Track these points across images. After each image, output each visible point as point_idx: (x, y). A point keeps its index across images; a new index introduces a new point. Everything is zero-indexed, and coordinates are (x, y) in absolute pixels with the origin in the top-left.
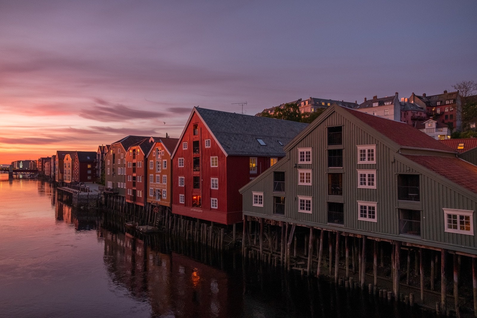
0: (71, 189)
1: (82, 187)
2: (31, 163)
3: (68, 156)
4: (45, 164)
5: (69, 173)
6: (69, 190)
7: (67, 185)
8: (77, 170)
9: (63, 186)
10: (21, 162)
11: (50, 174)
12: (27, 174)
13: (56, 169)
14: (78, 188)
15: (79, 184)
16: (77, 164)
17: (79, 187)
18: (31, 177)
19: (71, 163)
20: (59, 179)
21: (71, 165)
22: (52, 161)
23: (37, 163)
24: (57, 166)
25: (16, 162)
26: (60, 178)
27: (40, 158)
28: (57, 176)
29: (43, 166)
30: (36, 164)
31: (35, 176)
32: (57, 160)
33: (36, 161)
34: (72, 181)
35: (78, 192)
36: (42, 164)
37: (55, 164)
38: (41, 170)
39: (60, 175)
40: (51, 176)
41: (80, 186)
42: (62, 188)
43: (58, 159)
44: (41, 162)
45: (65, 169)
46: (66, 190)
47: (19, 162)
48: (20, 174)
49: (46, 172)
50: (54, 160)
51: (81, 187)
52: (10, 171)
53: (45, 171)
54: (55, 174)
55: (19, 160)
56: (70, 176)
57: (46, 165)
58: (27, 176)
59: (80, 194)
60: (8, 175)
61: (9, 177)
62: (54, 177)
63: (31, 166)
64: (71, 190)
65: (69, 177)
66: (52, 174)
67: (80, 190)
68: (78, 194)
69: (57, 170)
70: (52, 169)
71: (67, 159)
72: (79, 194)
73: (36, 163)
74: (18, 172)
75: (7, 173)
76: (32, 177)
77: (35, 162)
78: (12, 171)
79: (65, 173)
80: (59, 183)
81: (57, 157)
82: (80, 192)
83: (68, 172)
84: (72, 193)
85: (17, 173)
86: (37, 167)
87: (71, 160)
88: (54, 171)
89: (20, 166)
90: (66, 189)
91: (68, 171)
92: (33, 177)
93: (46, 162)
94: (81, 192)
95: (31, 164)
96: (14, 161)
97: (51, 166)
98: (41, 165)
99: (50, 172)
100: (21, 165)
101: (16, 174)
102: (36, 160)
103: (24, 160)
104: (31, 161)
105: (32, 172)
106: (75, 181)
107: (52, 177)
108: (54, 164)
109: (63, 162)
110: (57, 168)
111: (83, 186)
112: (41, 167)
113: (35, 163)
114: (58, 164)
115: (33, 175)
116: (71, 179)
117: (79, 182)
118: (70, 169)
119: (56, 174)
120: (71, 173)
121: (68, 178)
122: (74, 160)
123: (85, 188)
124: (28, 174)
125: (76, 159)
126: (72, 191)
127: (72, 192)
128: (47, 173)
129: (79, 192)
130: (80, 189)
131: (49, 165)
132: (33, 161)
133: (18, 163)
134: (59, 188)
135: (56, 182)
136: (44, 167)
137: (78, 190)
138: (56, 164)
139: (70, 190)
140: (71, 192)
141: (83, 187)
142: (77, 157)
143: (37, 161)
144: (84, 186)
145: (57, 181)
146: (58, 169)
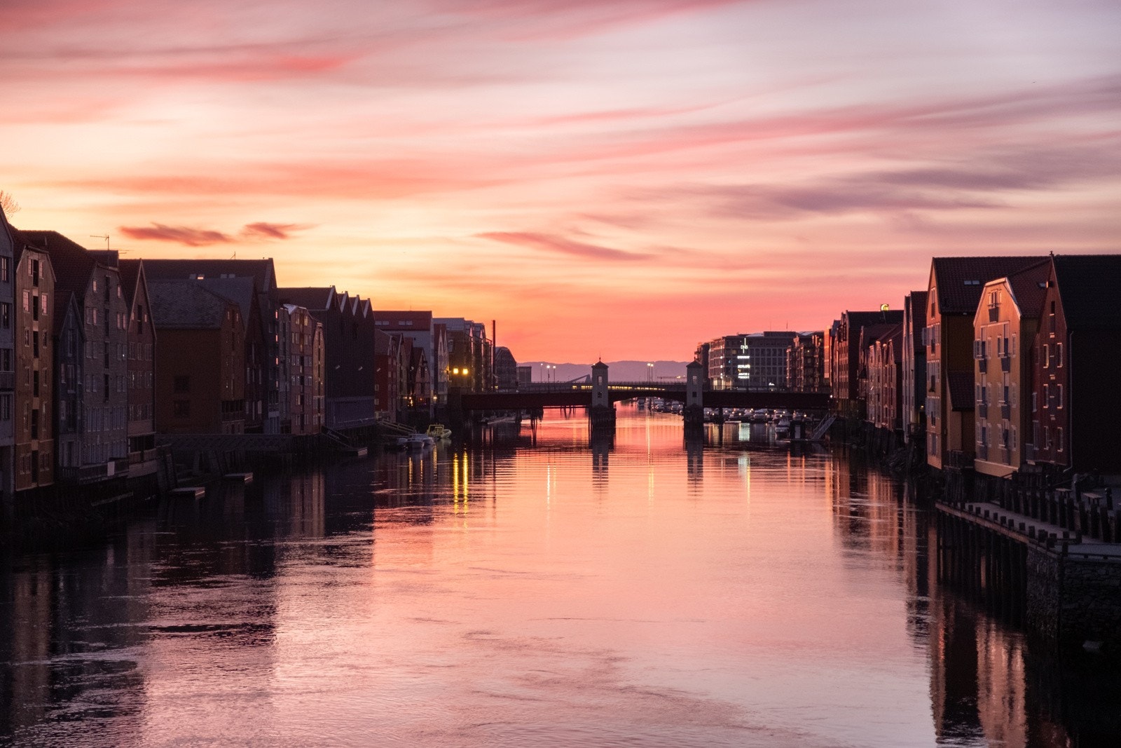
0: (1018, 520)
1: (1088, 508)
2: (794, 351)
3: (999, 292)
4: (867, 355)
5: (1006, 412)
6: (1003, 519)
7: (992, 488)
8: (1053, 383)
9: (971, 496)
10: (745, 347)
11: (898, 421)
12: (775, 417)
13: (929, 382)
14: (1062, 514)
15: (1068, 486)
16: (1053, 345)
17: (1071, 502)
18: (793, 436)
19: (1015, 335)
20: (949, 449)
21: (1016, 356)
22: (908, 328)
23: (826, 347)
24: (934, 359)
25: (716, 343)
26: (954, 444)
27: (839, 318)
28: (933, 429)
29: (857, 370)
30: (822, 356)
31: (815, 435)
32: (934, 321)
33: (821, 335)
34: (1023, 463)
35: (1060, 535)
36: (853, 352)
37: (924, 353)
38: (844, 394)
39: (954, 419)
40: (900, 434)
41: (1073, 496)
42: (962, 510)
43: (938, 316)
44: (845, 344)
45: (980, 380)
46: (987, 524)
47: (733, 343)
48: (736, 418)
49: (872, 407)
50: (920, 322)
51: (1082, 506)
52: (690, 401)
53: (866, 397)
54: (922, 416)
55: (734, 333)
56: (1015, 427)
57: (874, 361)
58: (772, 431)
59: (1072, 549)
60: (682, 424)
61: (687, 436)
62: (920, 436)
63: (793, 370)
64: (1017, 526)
65: (1006, 435)
66: (910, 416)
67: (1072, 528)
68: (1058, 548)
69: (933, 390)
70: (909, 385)
71: (994, 314)
72: (1065, 547)
73: (822, 350)
74: (730, 406)
75: (675, 412)
76: (797, 436)
77: (817, 345)
78: (699, 401)
79: (984, 411)
80: (949, 479)
81: (933, 299)
82: (1072, 536)
83: (1001, 403)
84: (1024, 544)
85: (726, 411)
86: (827, 375)
87: (1019, 315)
88: (920, 398)
89: (736, 372)
90: (988, 514)
91: (1002, 392)
92: (803, 435)
93: (872, 342)
94: (1085, 540)
95: (794, 360)
96: (709, 340)
97: (899, 364)
98: (845, 359)
99: (893, 407)
100: (745, 362)
101: (719, 420)
102: (818, 329)
103: (757, 331)
104: (793, 334)
105: (801, 410)
106: (1045, 466)
107: (906, 440)
108: (920, 353)
109: (972, 330)
110: (933, 378)
111: (1092, 496)
112: (845, 376)
113: (813, 348)
114: (938, 345)
115: (803, 425)
116: (1016, 450)
117: (1070, 475)
118: (1013, 380)
119: (929, 417)
120: (1016, 405)
121: (1001, 446)
122: (1039, 318)
123: (1111, 514)
124: (777, 421)
125: (1048, 307)
126: (1022, 526)
127: (1022, 539)
128: (878, 415)
129: (1066, 535)
130: (1078, 523)
131: (892, 362)
132: (805, 339)
133: (727, 351)
134: (945, 509)
135: (930, 467)
136: (865, 374)
137: (1063, 525)
138: (929, 347)
139: (1011, 522)
140: (1014, 535)
141: (1095, 503)
142: (1055, 294)
143: (827, 334)
144: (1104, 502)
145: (935, 461)
146: (938, 381)
